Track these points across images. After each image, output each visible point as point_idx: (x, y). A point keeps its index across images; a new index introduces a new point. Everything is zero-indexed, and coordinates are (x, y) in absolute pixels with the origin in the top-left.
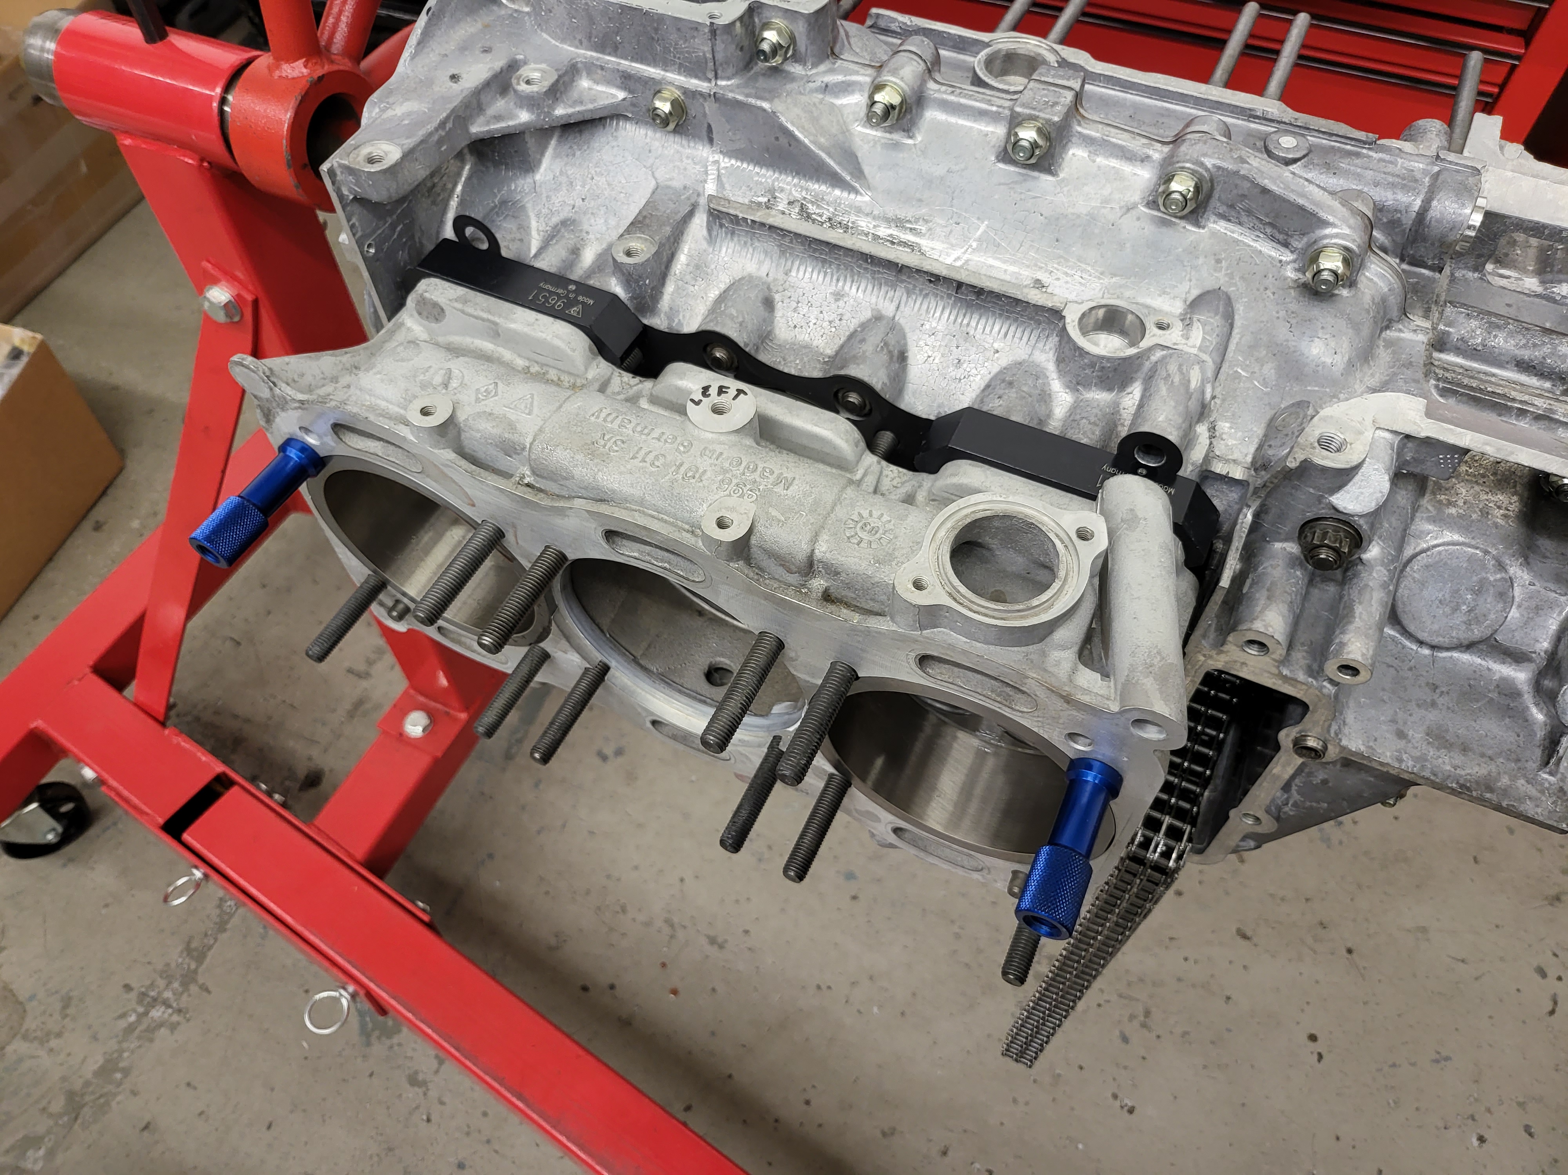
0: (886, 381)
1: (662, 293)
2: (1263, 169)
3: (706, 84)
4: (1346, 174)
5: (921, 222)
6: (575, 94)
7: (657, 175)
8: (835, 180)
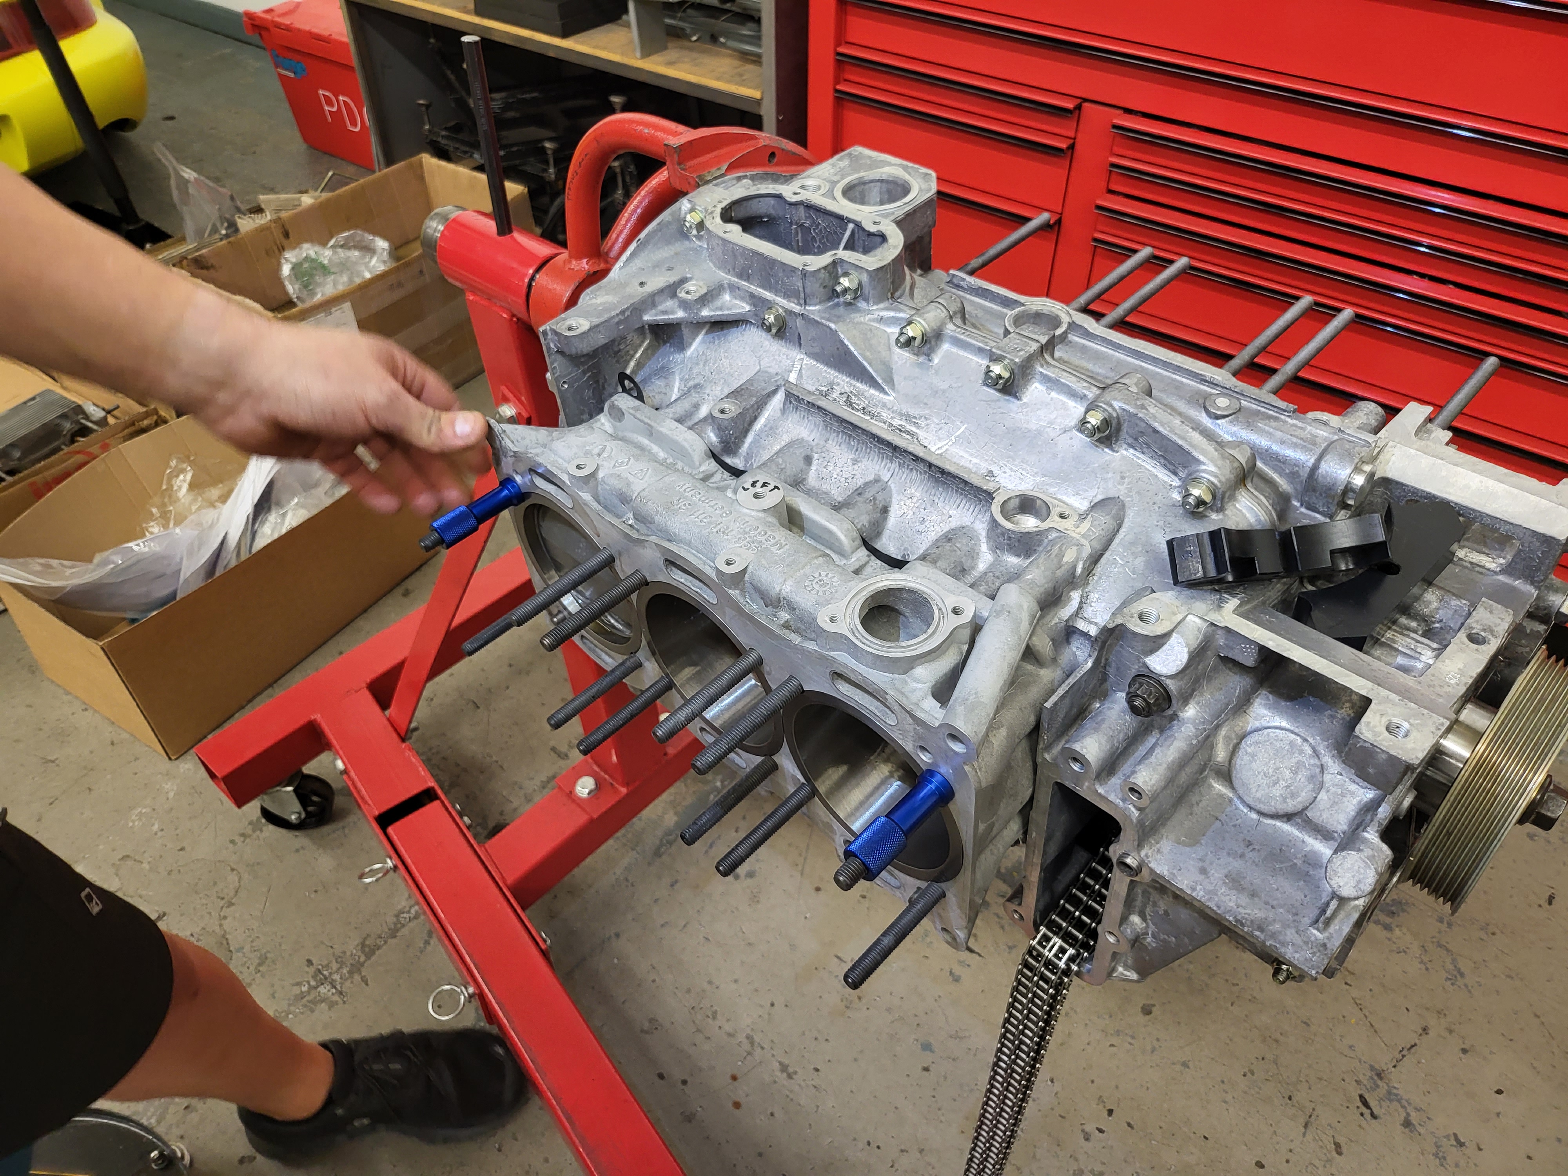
0: (866, 523)
1: (743, 442)
2: (1157, 415)
3: (799, 308)
4: (1261, 432)
5: (923, 419)
6: (718, 303)
7: (762, 363)
8: (873, 382)
